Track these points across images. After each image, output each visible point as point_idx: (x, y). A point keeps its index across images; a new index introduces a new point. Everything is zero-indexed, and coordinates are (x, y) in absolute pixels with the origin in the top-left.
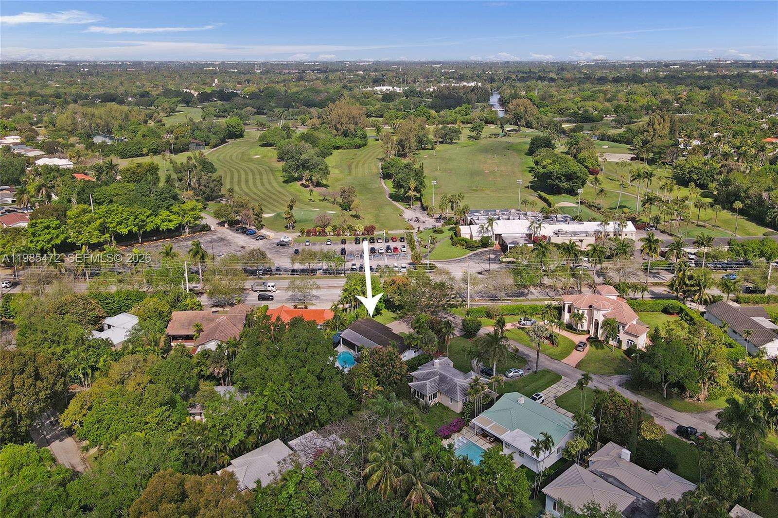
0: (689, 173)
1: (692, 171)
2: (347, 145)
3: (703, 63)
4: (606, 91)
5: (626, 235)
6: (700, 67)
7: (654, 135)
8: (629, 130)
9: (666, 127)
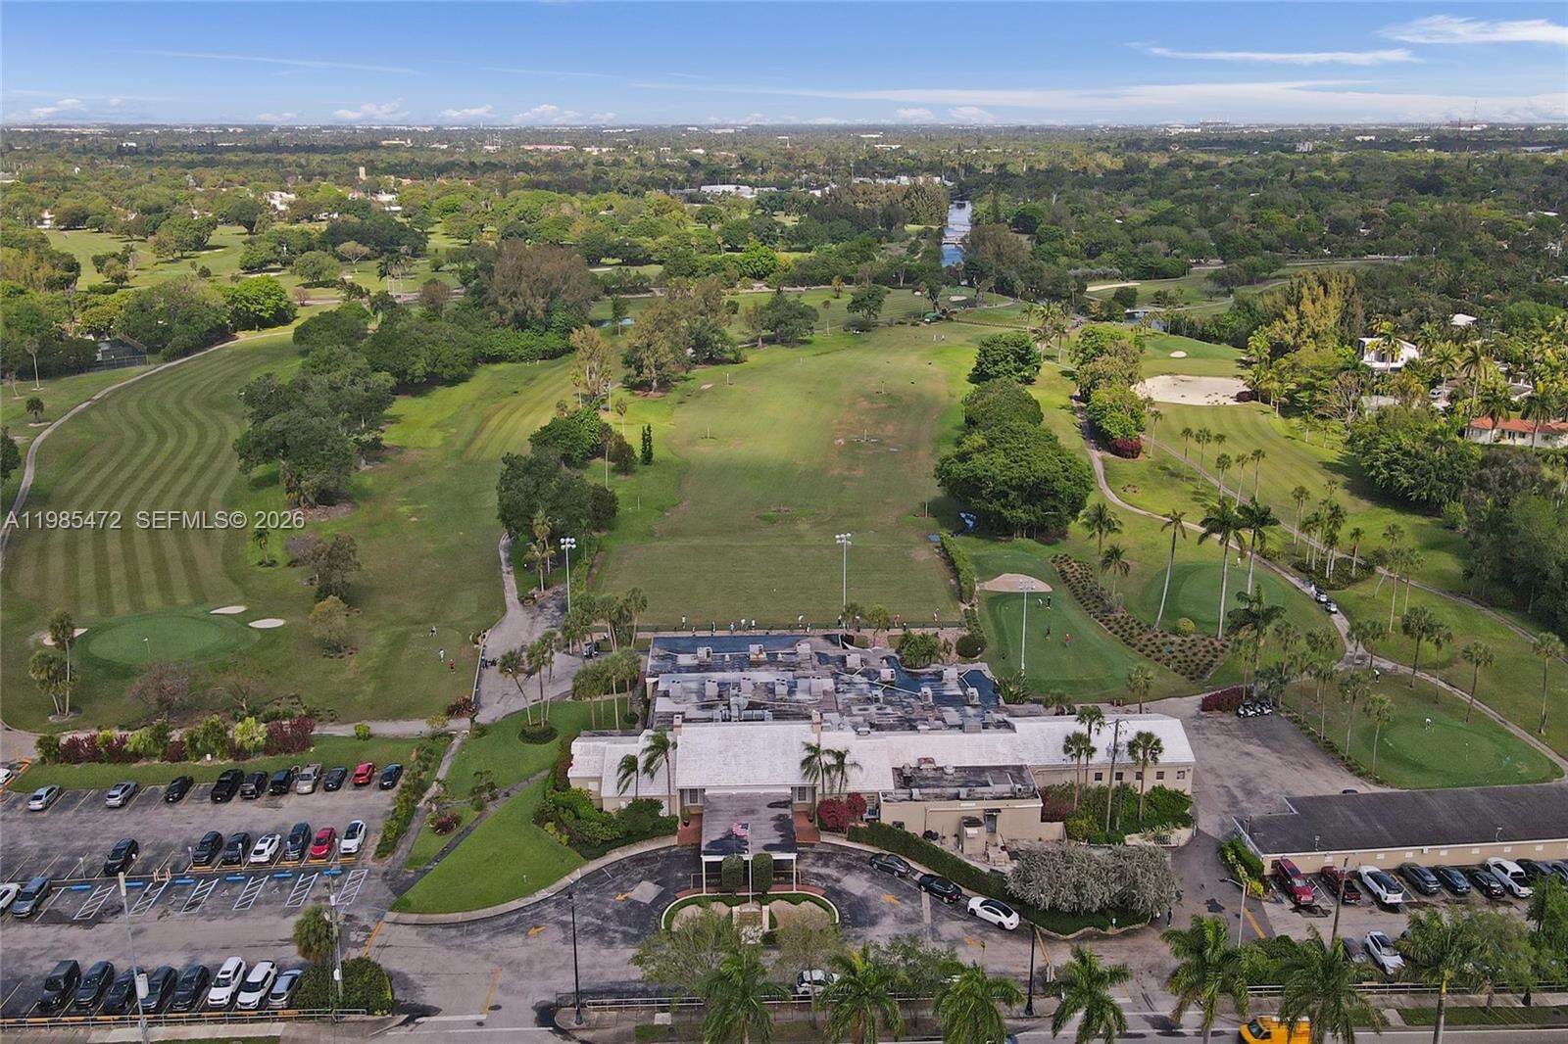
0: (1387, 465)
1: (1396, 461)
2: (521, 352)
3: (1424, 131)
4: (1208, 197)
5: (1160, 776)
6: (1417, 139)
7: (1300, 330)
8: (1245, 306)
9: (1331, 308)
